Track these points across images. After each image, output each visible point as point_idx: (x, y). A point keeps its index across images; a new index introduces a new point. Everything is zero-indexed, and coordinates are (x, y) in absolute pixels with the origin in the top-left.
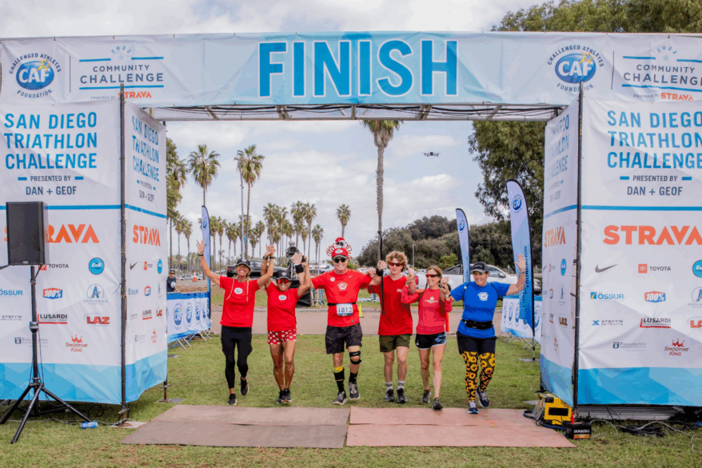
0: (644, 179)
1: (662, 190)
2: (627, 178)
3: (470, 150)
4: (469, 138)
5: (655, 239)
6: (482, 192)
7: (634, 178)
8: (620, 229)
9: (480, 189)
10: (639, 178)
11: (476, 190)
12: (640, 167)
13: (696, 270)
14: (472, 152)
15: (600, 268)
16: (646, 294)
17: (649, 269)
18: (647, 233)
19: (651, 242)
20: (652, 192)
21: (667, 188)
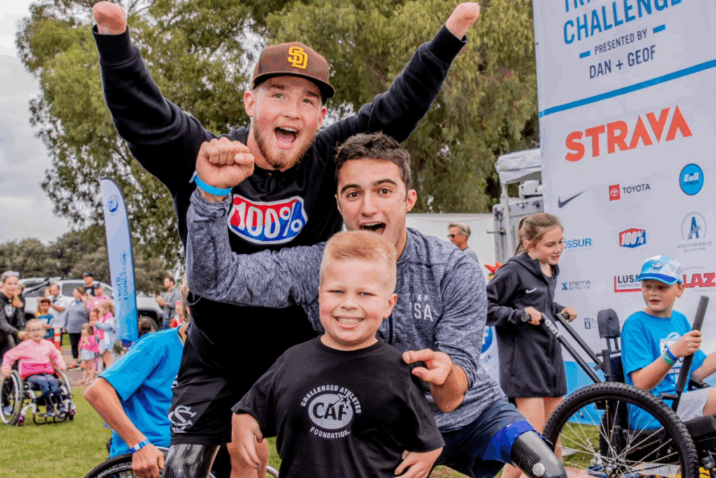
0: (607, 47)
1: (631, 57)
2: (587, 54)
3: (32, 120)
4: (31, 103)
5: (628, 140)
6: (51, 182)
7: (596, 51)
8: (584, 135)
9: (49, 178)
10: (600, 48)
11: (43, 179)
12: (600, 31)
13: (685, 183)
14: (34, 124)
15: (562, 201)
16: (621, 234)
17: (622, 191)
18: (617, 133)
19: (623, 147)
20: (620, 65)
21: (637, 52)
